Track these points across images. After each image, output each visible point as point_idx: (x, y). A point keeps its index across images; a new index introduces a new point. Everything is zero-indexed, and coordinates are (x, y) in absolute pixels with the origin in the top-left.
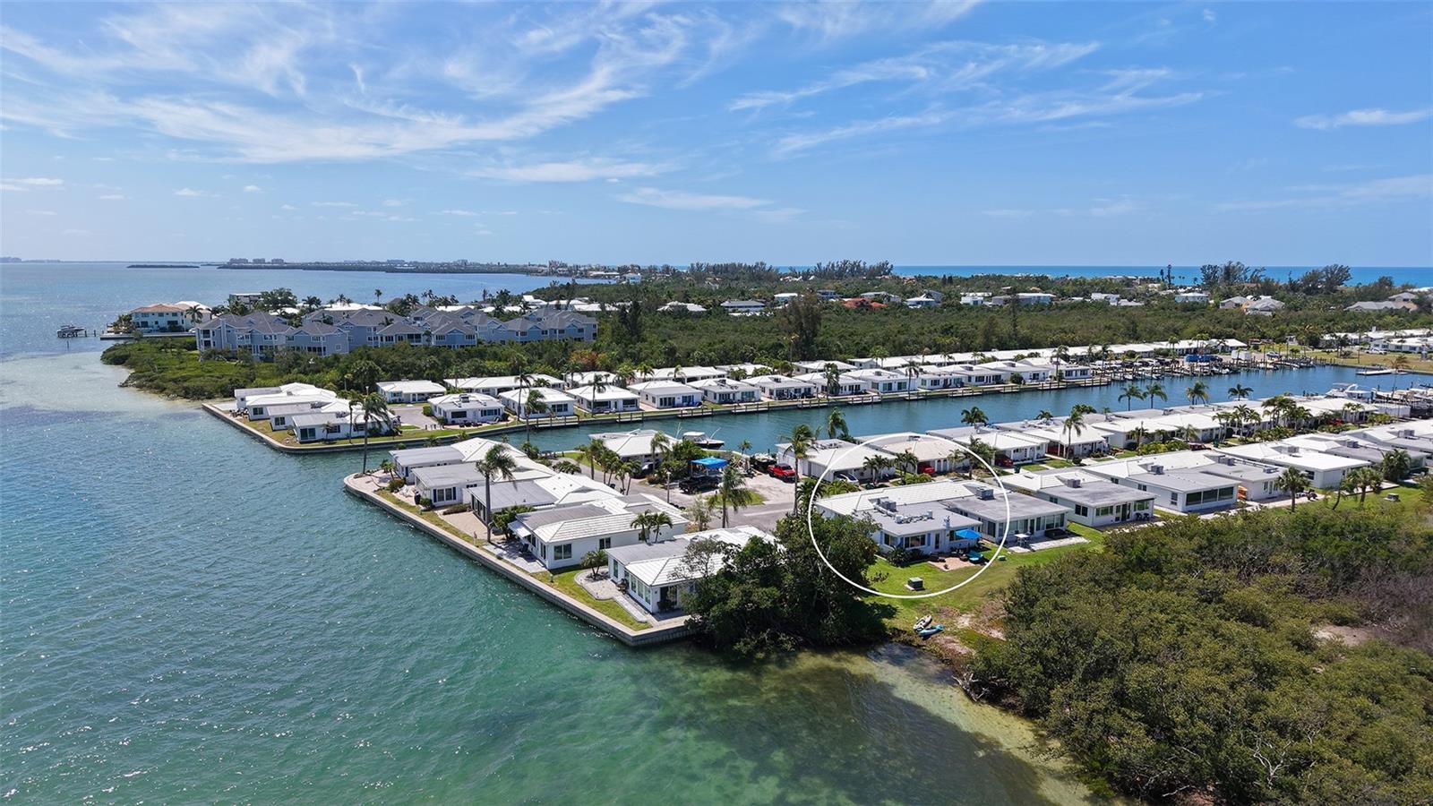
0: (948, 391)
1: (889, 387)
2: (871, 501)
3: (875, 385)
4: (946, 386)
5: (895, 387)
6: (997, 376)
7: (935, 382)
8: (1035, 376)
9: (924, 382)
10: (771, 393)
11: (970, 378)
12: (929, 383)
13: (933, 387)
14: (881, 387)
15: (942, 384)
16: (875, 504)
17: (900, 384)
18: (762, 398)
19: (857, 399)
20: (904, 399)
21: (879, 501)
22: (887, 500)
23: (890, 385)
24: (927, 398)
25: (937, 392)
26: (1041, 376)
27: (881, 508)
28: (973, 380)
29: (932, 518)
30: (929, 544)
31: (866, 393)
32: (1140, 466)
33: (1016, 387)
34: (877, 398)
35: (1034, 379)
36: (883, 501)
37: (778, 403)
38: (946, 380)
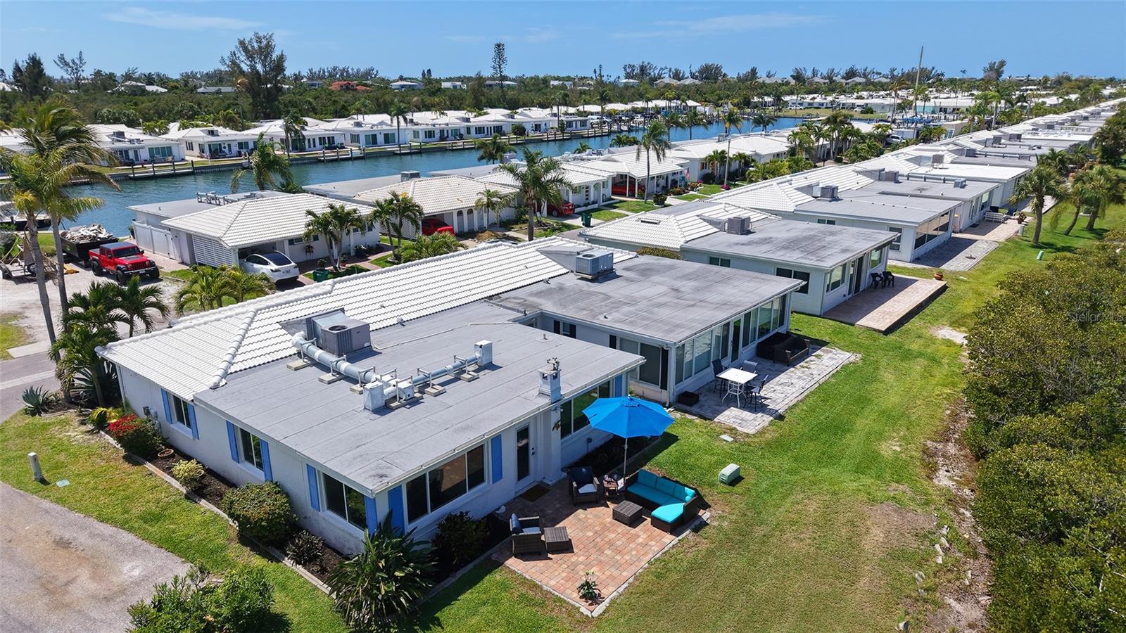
0: (447, 144)
1: (373, 139)
2: (288, 326)
3: (355, 138)
4: (442, 138)
5: (381, 139)
6: (498, 127)
7: (430, 134)
8: (537, 127)
9: (416, 134)
10: (202, 151)
11: (468, 129)
12: (422, 135)
13: (428, 140)
14: (362, 139)
15: (437, 136)
16: (299, 336)
17: (386, 136)
18: (187, 158)
19: (331, 154)
20: (394, 154)
21: (310, 327)
22: (337, 320)
23: (374, 136)
24: (420, 152)
25: (434, 143)
26: (543, 127)
27: (318, 353)
28: (473, 131)
29: (491, 367)
30: (498, 475)
31: (344, 148)
32: (798, 189)
33: (521, 139)
34: (356, 151)
35: (536, 130)
36: (324, 324)
37: (210, 163)
38: (442, 131)
